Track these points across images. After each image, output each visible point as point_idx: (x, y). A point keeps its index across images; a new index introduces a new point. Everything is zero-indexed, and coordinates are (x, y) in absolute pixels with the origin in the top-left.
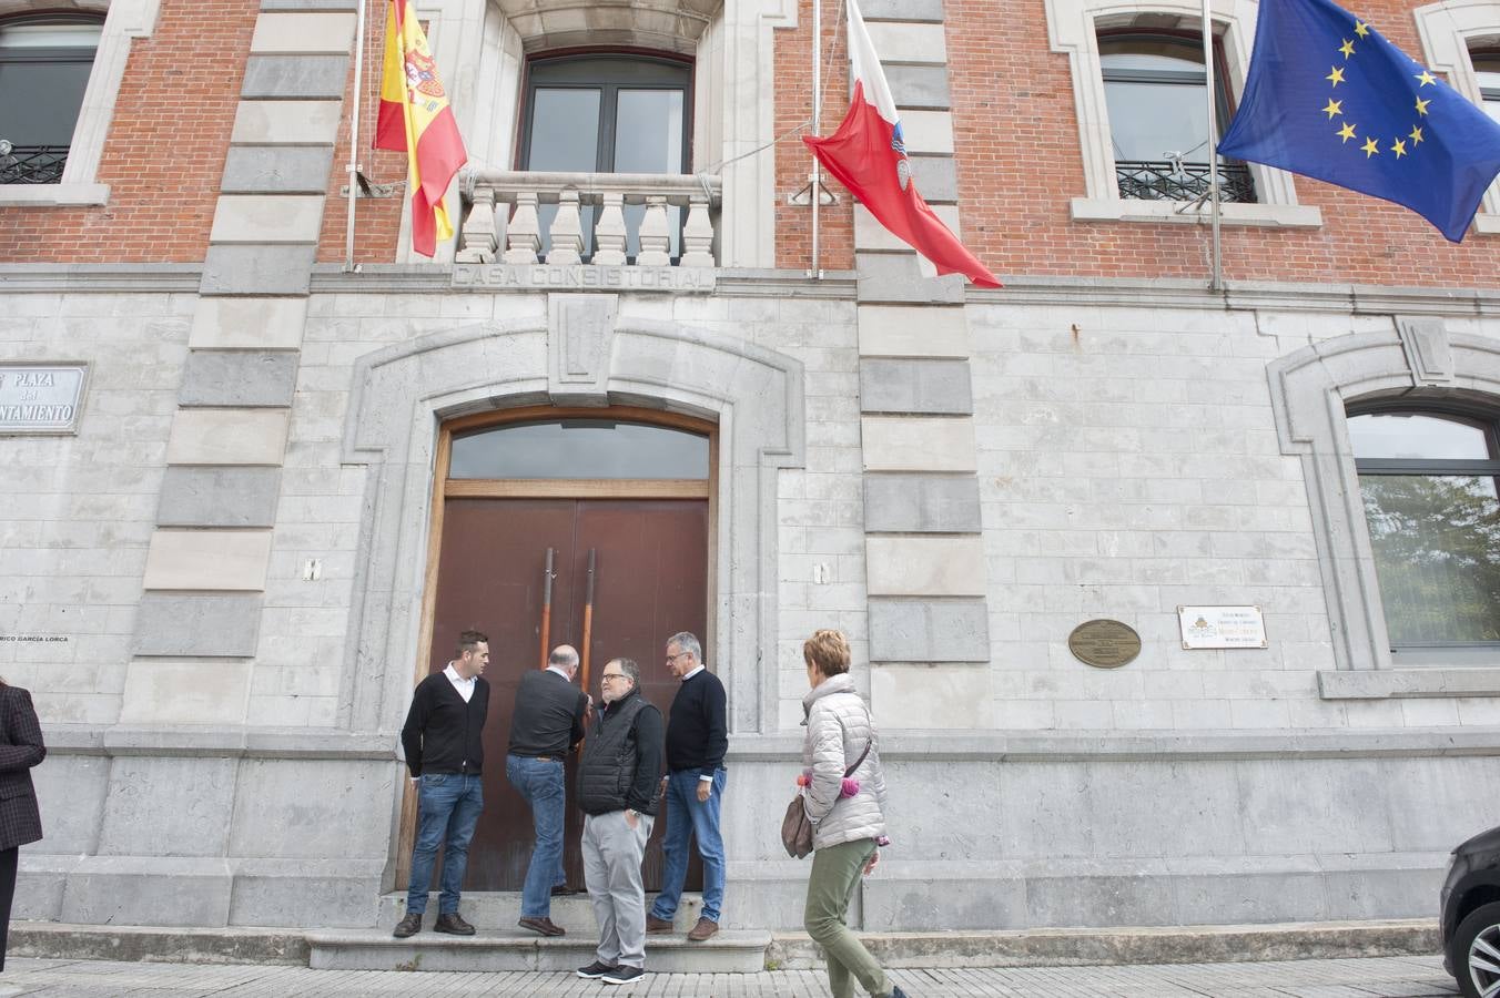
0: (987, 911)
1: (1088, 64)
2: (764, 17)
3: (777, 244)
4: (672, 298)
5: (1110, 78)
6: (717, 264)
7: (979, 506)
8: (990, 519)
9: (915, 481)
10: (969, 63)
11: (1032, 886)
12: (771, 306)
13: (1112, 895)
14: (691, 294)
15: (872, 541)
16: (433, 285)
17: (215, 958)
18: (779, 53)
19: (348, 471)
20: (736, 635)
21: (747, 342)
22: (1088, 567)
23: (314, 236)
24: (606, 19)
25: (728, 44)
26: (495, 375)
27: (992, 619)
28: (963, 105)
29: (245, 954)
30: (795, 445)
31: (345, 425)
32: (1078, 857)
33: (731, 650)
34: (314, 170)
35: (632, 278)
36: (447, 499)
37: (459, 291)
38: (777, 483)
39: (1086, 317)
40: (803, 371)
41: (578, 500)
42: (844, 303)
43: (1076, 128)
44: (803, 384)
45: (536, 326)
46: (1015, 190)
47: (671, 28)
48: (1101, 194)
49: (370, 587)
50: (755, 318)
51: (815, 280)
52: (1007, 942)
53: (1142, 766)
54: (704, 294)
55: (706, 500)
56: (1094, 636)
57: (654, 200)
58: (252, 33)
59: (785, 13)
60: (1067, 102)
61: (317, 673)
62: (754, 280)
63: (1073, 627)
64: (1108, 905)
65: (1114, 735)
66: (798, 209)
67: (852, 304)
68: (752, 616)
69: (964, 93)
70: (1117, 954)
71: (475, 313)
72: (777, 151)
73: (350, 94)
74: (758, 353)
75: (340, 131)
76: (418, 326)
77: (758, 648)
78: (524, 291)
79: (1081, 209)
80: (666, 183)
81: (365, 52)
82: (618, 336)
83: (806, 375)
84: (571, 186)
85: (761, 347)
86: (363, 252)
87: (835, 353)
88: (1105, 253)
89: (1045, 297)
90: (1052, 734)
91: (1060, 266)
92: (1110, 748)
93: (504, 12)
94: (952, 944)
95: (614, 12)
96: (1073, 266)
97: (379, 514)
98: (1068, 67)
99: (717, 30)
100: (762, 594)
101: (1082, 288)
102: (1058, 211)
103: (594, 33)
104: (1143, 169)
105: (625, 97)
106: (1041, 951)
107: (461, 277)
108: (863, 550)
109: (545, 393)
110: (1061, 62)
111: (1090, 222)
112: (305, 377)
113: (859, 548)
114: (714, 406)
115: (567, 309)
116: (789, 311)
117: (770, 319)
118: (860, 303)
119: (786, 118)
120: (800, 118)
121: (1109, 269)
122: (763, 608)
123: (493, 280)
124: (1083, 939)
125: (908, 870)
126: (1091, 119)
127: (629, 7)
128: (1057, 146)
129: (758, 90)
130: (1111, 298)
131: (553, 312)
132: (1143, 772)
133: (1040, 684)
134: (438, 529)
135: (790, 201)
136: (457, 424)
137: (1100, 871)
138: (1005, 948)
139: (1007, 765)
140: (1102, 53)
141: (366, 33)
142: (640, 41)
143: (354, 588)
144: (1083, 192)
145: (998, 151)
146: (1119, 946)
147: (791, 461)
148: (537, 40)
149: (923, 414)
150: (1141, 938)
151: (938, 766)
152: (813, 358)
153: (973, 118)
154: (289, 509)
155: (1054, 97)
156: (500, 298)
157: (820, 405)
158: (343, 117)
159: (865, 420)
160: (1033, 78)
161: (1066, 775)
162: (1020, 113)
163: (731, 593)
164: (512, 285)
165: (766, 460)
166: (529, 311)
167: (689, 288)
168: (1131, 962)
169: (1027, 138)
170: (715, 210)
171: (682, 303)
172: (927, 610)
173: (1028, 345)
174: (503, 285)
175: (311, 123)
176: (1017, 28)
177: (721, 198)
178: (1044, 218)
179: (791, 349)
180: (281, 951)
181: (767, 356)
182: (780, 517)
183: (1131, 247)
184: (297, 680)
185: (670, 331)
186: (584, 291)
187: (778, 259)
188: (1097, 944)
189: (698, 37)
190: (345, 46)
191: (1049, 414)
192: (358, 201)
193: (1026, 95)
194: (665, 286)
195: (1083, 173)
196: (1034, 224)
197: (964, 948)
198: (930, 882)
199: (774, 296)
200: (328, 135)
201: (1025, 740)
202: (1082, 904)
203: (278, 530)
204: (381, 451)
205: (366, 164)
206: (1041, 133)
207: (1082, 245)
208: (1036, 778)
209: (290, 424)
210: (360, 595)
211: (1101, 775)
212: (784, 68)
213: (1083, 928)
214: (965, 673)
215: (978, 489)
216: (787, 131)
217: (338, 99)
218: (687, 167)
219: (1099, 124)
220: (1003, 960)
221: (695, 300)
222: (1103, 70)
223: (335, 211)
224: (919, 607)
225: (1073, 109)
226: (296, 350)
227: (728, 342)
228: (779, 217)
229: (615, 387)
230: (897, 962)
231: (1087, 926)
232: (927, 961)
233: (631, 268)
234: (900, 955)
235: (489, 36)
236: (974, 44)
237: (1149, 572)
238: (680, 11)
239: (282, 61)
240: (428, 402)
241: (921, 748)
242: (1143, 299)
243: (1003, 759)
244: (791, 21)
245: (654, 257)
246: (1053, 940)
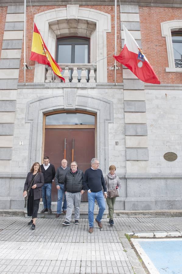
0: (148, 207)
1: (169, 39)
2: (104, 30)
3: (108, 78)
4: (87, 89)
5: (174, 42)
6: (96, 82)
7: (147, 130)
8: (149, 132)
9: (135, 125)
10: (146, 39)
11: (156, 202)
12: (107, 90)
13: (171, 204)
14: (91, 88)
15: (127, 137)
16: (41, 87)
17: (8, 215)
18: (107, 38)
19: (27, 124)
20: (101, 155)
21: (102, 98)
22: (168, 142)
23: (18, 77)
24: (73, 31)
25: (97, 36)
26: (54, 105)
27: (149, 152)
28: (144, 48)
29: (13, 215)
30: (112, 119)
31: (26, 115)
32: (164, 197)
33: (100, 158)
34: (17, 64)
35: (79, 85)
36: (45, 129)
37: (46, 88)
38: (108, 126)
39: (168, 92)
40: (113, 103)
41: (70, 129)
42: (121, 90)
43: (167, 53)
44: (113, 106)
45: (61, 95)
46: (154, 66)
47: (85, 32)
48: (172, 67)
49: (32, 146)
50: (104, 93)
51: (115, 85)
52: (152, 213)
53: (177, 180)
54: (94, 88)
55: (95, 129)
56: (168, 155)
57: (83, 69)
58: (3, 36)
59: (108, 29)
60: (165, 47)
61: (23, 162)
62: (103, 85)
63: (164, 153)
64: (170, 206)
65: (172, 174)
66: (112, 70)
67: (122, 90)
68: (104, 151)
69: (145, 45)
70: (172, 215)
71: (49, 92)
72: (107, 58)
73: (23, 48)
74: (104, 100)
75: (21, 56)
76: (39, 95)
77: (105, 157)
78: (59, 88)
79: (168, 70)
80: (86, 65)
81: (26, 39)
82: (77, 97)
83: (114, 104)
84: (67, 66)
85: (105, 99)
86: (27, 80)
87: (119, 100)
88: (172, 79)
89: (160, 88)
90: (160, 174)
91: (163, 81)
92: (171, 177)
93: (52, 30)
94: (141, 213)
95: (74, 29)
96: (166, 82)
97: (33, 132)
98: (165, 40)
99: (95, 33)
100: (106, 147)
101: (168, 86)
102: (163, 70)
103: (70, 33)
104: (180, 61)
105: (76, 46)
106: (158, 214)
107: (46, 85)
108: (125, 139)
109: (64, 108)
110: (164, 39)
111: (169, 72)
112: (17, 106)
113: (124, 138)
114: (96, 111)
115: (67, 92)
116: (110, 91)
117: (106, 93)
118: (124, 90)
119: (109, 51)
120: (112, 51)
121: (173, 82)
122: (106, 150)
123: (53, 86)
124: (166, 212)
125: (133, 199)
126: (170, 51)
127: (77, 28)
128: (163, 57)
129: (103, 45)
130: (173, 88)
131: (64, 92)
132: (177, 181)
133: (158, 164)
134: (44, 135)
135: (110, 69)
136: (47, 114)
137: (168, 199)
138: (151, 214)
139: (152, 180)
140: (172, 36)
141: (26, 35)
142: (79, 35)
143: (29, 146)
144: (168, 66)
145: (151, 58)
146: (172, 214)
147: (111, 121)
148: (59, 35)
149: (136, 112)
150: (176, 212)
151: (139, 180)
152: (115, 101)
153: (146, 51)
154: (16, 132)
155: (162, 46)
156: (54, 89)
157: (116, 110)
158: (22, 53)
159: (125, 113)
160: (158, 42)
161: (163, 182)
162: (156, 50)
163: (100, 147)
164: (56, 87)
165: (106, 121)
166: (60, 92)
167: (91, 87)
168: (174, 217)
169: (157, 55)
170: (95, 70)
171: (89, 90)
172: (137, 150)
173: (157, 98)
174: (55, 87)
175: (15, 54)
176: (155, 32)
177: (96, 68)
178: (160, 72)
179: (110, 99)
180: (20, 214)
181: (106, 101)
182: (109, 132)
183: (177, 77)
184: (19, 164)
185: (87, 95)
186: (70, 88)
187: (108, 81)
188: (168, 213)
189: (91, 34)
190: (22, 38)
191: (161, 112)
192: (26, 70)
193: (157, 46)
194: (86, 87)
195: (168, 62)
196: (158, 73)
197: (144, 214)
198: (137, 201)
199: (107, 88)
200: (19, 56)
201: (155, 175)
202: (165, 205)
203: (14, 135)
204: (33, 120)
205: (27, 64)
206: (160, 54)
207: (168, 77)
208: (157, 182)
209: (16, 115)
210: (30, 148)
211: (169, 181)
212: (109, 41)
213: (165, 210)
214: (144, 162)
215: (147, 127)
216: (110, 54)
217: (21, 49)
218: (89, 62)
219: (171, 52)
220: (151, 216)
221: (92, 89)
222: (172, 40)
223: (21, 72)
224: (135, 150)
225: (166, 49)
226: (16, 100)
227: (98, 98)
228: (108, 72)
229: (77, 107)
230: (131, 216)
232: (137, 216)
233: (79, 83)
234: (132, 215)
235: (49, 35)
236: (146, 35)
237: (179, 143)
238: (87, 29)
239: (10, 41)
240: (41, 110)
241: (136, 177)
242: (180, 88)
243: (151, 179)
244: (110, 31)
245: (84, 81)
246: (160, 212)
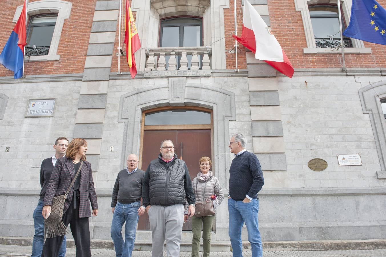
0: (289, 236)
1: (306, 14)
2: (221, 6)
3: (227, 63)
4: (200, 78)
5: (312, 17)
6: (211, 69)
7: (282, 129)
8: (285, 133)
9: (265, 123)
10: (274, 15)
11: (301, 229)
12: (226, 79)
13: (322, 232)
14: (205, 76)
15: (254, 139)
16: (140, 77)
18: (225, 15)
19: (120, 124)
20: (219, 164)
21: (220, 89)
22: (312, 145)
23: (110, 66)
24: (180, 9)
25: (212, 13)
26: (156, 99)
27: (287, 159)
28: (273, 26)
29: (97, 246)
30: (233, 114)
31: (119, 113)
32: (313, 222)
33: (218, 168)
34: (109, 49)
35: (190, 73)
36: (144, 130)
37: (146, 78)
38: (229, 125)
39: (308, 79)
40: (234, 95)
41: (178, 130)
42: (244, 78)
43: (304, 30)
44: (235, 99)
45: (166, 86)
46: (289, 47)
47: (197, 10)
48: (311, 47)
49: (126, 153)
50: (222, 82)
51: (237, 72)
52: (295, 244)
53: (329, 197)
54: (208, 76)
55: (210, 129)
56: (315, 163)
57: (194, 53)
58: (93, 16)
59: (226, 5)
60: (301, 23)
61: (113, 175)
62: (221, 72)
63: (309, 161)
64: (321, 234)
65: (321, 189)
66: (231, 54)
67: (247, 78)
68: (224, 159)
69: (274, 22)
70: (325, 248)
71: (150, 83)
72: (226, 40)
73: (118, 30)
74: (223, 91)
75: (115, 39)
76: (136, 87)
77: (225, 167)
78: (162, 77)
79: (306, 51)
80: (197, 49)
81: (121, 19)
82: (187, 88)
83: (235, 96)
84: (173, 50)
85: (224, 89)
86: (122, 69)
87: (243, 91)
88: (313, 62)
89: (297, 74)
90: (304, 189)
91: (301, 66)
92: (320, 193)
93: (155, 8)
94: (280, 245)
95: (182, 7)
96: (305, 66)
97: (128, 135)
98: (301, 14)
99: (209, 9)
100: (226, 153)
101: (307, 71)
102: (300, 52)
103: (177, 12)
104: (322, 40)
105: (185, 28)
106: (304, 247)
107: (146, 74)
108: (252, 141)
109: (169, 103)
110: (299, 13)
111: (309, 54)
112: (109, 101)
113: (251, 141)
114: (212, 105)
115: (173, 81)
116: (231, 80)
117: (225, 82)
118: (249, 77)
119: (227, 31)
120: (231, 31)
121: (314, 66)
122: (226, 157)
123: (155, 75)
124: (315, 243)
125: (267, 225)
126: (308, 27)
127: (186, 5)
128: (299, 35)
129: (220, 24)
130: (315, 74)
131: (170, 82)
132: (329, 199)
133: (301, 176)
134: (142, 138)
135: (230, 52)
136: (147, 112)
137: (319, 225)
138: (294, 246)
139: (293, 197)
140: (310, 11)
141: (121, 15)
142: (189, 14)
143: (122, 153)
144: (306, 46)
145: (283, 37)
146: (325, 245)
147: (232, 118)
148: (163, 15)
149: (266, 106)
150: (331, 243)
151: (274, 198)
152: (237, 92)
153: (276, 29)
154: (105, 134)
155: (297, 22)
156: (157, 79)
157: (239, 104)
158: (116, 36)
159: (251, 107)
160: (291, 18)
161: (309, 200)
162: (289, 27)
163: (218, 153)
164: (159, 76)
165: (226, 119)
166: (164, 82)
167: (204, 75)
168: (329, 250)
169: (291, 33)
170: (210, 55)
171: (203, 79)
172: (270, 157)
173: (293, 87)
174: (157, 76)
175: (108, 37)
176: (287, 5)
177: (211, 52)
178: (296, 54)
179: (231, 90)
180: (106, 246)
181: (225, 92)
182: (230, 133)
183: (320, 60)
184: (108, 177)
185: (199, 86)
186: (178, 77)
187: (227, 67)
188: (319, 245)
189: (204, 12)
190: (116, 19)
191: (300, 105)
192: (121, 56)
193: (290, 22)
194: (198, 75)
195: (306, 41)
196: (294, 55)
197: (283, 246)
198: (273, 228)
199: (226, 76)
200: (112, 40)
201: (297, 190)
202: (314, 234)
203: (103, 139)
204: (128, 119)
205: (122, 48)
206: (294, 32)
207: (307, 60)
208: (301, 200)
209: (105, 112)
210: (123, 155)
211: (318, 199)
212: (226, 18)
213: (315, 241)
214: (280, 172)
215: (282, 125)
216: (228, 34)
217: (115, 31)
218: (202, 44)
219: (310, 29)
220: (294, 249)
221: (206, 78)
222: (310, 15)
223: (115, 60)
224: (268, 156)
225: (303, 25)
226: (106, 94)
227: (215, 89)
228: (227, 56)
229: (186, 101)
230: (265, 249)
231: (316, 240)
232: (274, 249)
233: (189, 70)
234: (266, 247)
235: (151, 14)
236: (275, 10)
237: (329, 146)
238: (199, 6)
239: (101, 23)
240: (139, 106)
241: (269, 193)
242: (324, 74)
243: (292, 196)
244: (228, 6)
245: (195, 68)
246: (307, 244)
